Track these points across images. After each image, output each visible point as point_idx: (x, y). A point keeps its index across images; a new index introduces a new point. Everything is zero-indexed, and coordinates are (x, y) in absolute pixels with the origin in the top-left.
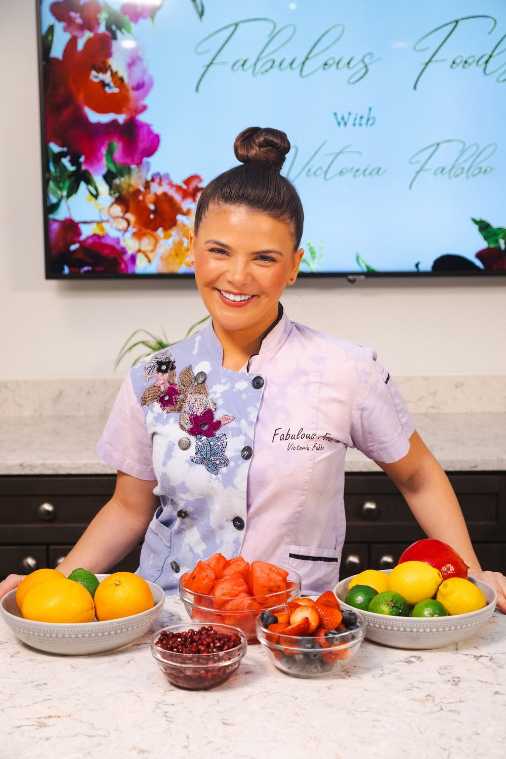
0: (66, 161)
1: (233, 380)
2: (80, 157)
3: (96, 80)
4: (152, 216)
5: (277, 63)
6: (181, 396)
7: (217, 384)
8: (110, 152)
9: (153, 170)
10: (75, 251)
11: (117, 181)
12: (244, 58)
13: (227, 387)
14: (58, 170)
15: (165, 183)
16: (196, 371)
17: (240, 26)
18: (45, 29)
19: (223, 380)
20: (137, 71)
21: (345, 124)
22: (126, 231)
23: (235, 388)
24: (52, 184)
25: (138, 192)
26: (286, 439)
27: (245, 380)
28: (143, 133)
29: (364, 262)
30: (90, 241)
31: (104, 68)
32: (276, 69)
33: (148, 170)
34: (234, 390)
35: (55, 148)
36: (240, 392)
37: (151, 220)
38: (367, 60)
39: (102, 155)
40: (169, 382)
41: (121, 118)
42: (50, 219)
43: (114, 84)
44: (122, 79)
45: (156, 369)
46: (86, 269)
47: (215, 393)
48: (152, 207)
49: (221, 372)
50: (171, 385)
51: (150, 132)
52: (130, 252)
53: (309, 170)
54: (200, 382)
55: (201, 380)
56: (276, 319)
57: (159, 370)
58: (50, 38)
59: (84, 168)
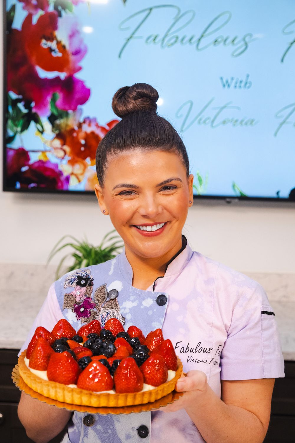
0: (21, 106)
1: (141, 298)
2: (31, 103)
3: (45, 47)
4: (82, 149)
5: (180, 38)
6: (95, 309)
7: (127, 301)
8: (54, 100)
9: (85, 115)
10: (25, 172)
11: (58, 122)
12: (155, 34)
13: (135, 304)
14: (15, 112)
15: (93, 124)
16: (109, 289)
17: (154, 11)
18: (9, 7)
19: (132, 298)
20: (76, 41)
21: (229, 86)
22: (63, 158)
23: (142, 305)
24: (10, 122)
25: (73, 130)
26: (186, 352)
27: (151, 298)
28: (78, 87)
29: (238, 189)
30: (36, 165)
31: (51, 38)
32: (178, 44)
33: (81, 114)
34: (142, 307)
35: (13, 95)
36: (147, 309)
37: (82, 152)
38: (247, 39)
39: (47, 103)
40: (85, 295)
41: (63, 76)
42: (7, 148)
43: (59, 49)
44: (64, 47)
45: (75, 282)
46: (32, 185)
47: (125, 308)
48: (83, 142)
49: (131, 291)
50: (87, 298)
51: (83, 87)
52: (65, 174)
53: (200, 120)
54: (112, 298)
55: (113, 296)
56: (181, 248)
57: (78, 283)
58: (12, 14)
59: (34, 111)
